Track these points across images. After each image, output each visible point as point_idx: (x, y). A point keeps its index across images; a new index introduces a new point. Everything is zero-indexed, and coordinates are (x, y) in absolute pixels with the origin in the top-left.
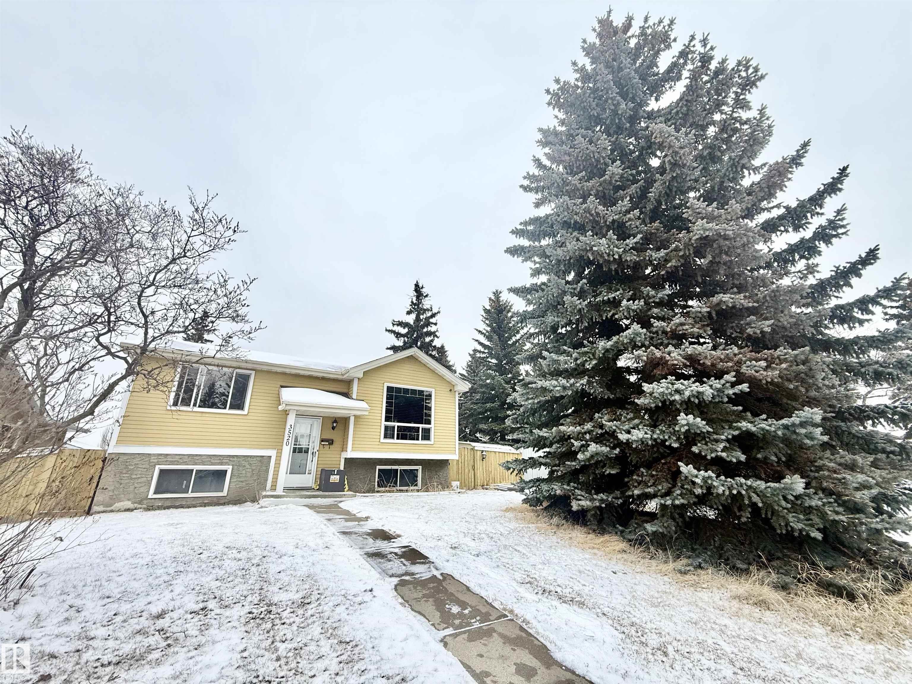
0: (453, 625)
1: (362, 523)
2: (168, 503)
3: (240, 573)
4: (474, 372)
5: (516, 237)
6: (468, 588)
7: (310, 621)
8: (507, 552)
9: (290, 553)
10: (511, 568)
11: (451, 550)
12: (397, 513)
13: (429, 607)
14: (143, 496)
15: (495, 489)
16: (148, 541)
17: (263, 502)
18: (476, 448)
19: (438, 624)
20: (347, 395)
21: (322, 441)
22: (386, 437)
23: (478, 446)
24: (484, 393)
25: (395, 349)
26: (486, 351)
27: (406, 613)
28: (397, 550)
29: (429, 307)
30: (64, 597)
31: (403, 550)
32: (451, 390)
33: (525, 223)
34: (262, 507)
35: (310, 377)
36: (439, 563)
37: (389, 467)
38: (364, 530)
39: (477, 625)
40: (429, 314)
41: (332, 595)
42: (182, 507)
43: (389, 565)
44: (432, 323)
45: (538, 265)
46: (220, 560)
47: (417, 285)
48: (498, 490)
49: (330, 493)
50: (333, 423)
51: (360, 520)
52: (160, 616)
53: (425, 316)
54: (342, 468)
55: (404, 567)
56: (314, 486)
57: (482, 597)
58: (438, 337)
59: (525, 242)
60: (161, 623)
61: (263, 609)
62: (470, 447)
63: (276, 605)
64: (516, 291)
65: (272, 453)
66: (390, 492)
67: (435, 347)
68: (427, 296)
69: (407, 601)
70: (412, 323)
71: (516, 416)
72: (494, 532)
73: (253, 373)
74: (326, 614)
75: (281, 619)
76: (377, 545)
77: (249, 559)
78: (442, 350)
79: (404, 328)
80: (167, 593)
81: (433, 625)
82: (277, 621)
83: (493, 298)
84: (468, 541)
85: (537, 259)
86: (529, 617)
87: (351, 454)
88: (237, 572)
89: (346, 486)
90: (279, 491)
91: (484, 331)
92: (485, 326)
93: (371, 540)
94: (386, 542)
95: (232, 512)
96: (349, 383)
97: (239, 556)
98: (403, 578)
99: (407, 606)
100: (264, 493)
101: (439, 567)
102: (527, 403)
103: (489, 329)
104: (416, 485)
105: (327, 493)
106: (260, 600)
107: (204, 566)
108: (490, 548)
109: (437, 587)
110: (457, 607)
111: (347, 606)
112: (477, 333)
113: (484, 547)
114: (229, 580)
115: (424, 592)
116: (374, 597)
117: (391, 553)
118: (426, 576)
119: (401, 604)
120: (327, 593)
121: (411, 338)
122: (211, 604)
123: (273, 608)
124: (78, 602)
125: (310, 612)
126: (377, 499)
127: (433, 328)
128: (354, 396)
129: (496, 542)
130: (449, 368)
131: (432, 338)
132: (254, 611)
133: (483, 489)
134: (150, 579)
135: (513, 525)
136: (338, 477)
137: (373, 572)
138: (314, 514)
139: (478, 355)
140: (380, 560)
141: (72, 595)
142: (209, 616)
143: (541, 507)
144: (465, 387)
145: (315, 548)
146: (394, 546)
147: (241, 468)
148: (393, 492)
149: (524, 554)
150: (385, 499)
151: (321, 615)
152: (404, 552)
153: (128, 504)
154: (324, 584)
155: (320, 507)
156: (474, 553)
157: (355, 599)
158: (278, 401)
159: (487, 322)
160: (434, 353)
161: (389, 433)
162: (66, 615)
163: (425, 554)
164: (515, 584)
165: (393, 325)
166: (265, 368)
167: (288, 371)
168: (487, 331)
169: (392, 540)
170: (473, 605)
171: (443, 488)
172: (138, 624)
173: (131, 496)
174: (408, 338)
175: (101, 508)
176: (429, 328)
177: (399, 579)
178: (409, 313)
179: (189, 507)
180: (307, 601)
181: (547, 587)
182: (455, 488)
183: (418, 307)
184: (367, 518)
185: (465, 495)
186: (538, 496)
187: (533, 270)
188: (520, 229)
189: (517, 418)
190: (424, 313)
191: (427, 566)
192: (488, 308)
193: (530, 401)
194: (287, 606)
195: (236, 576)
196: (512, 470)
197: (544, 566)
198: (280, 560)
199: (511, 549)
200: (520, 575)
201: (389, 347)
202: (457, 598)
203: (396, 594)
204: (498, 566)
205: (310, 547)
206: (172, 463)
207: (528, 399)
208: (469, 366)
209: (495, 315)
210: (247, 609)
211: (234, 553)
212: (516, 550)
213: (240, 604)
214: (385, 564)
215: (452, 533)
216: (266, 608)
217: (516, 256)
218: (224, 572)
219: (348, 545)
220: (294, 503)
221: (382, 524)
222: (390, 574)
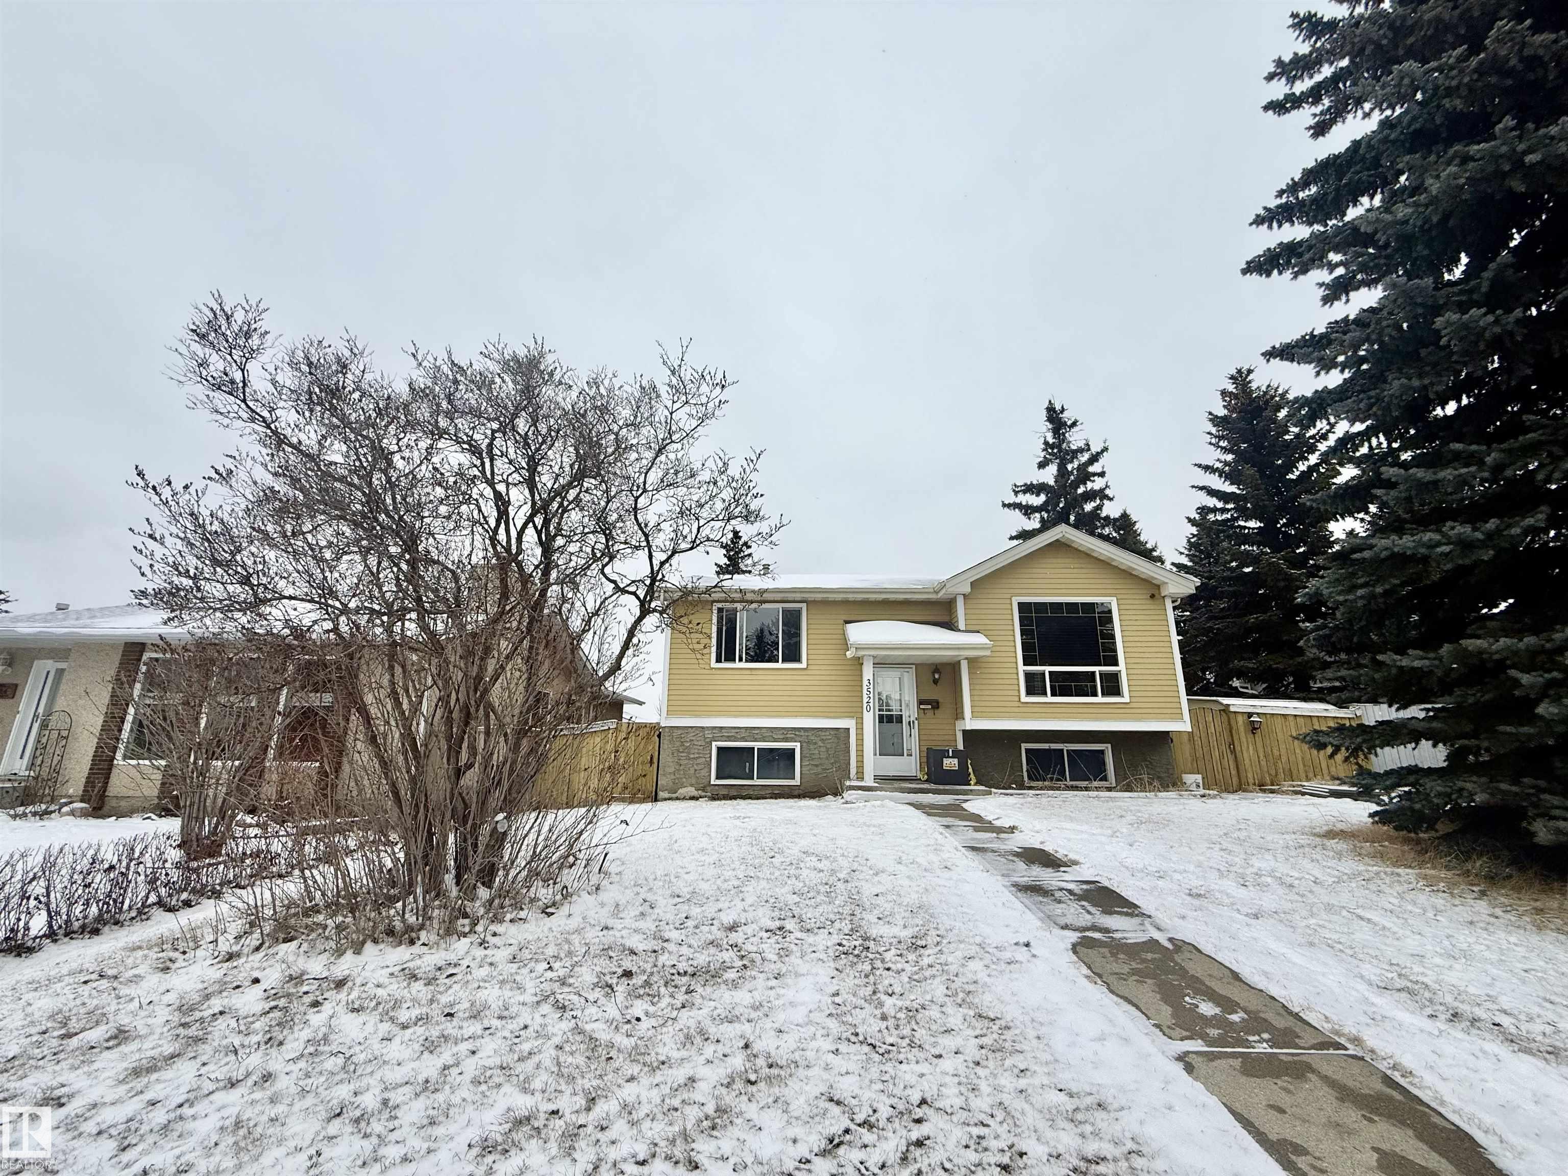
0: (1204, 1037)
1: (1003, 835)
2: (734, 792)
3: (823, 889)
4: (1209, 556)
5: (1270, 227)
6: (1236, 976)
7: (928, 973)
8: (1335, 918)
9: (890, 869)
10: (1350, 952)
11: (1189, 898)
12: (1068, 825)
13: (1147, 992)
14: (705, 781)
15: (1296, 793)
16: (713, 835)
17: (848, 795)
18: (1232, 709)
19: (1169, 1027)
20: (949, 625)
21: (921, 702)
22: (1029, 692)
23: (1237, 704)
24: (1234, 594)
25: (1024, 535)
26: (1230, 506)
27: (1097, 993)
28: (1071, 886)
29: (1081, 444)
30: (638, 889)
31: (1085, 887)
32: (1152, 596)
33: (1294, 188)
34: (847, 803)
35: (886, 603)
36: (1161, 917)
37: (1045, 746)
38: (1008, 848)
39: (1263, 1048)
40: (1085, 457)
41: (961, 942)
42: (750, 798)
43: (1058, 909)
44: (1094, 474)
45: (1340, 271)
46: (797, 868)
47: (1051, 410)
48: (1303, 794)
49: (947, 787)
50: (934, 673)
51: (1000, 830)
52: (732, 928)
53: (1076, 464)
54: (961, 746)
55: (1088, 917)
56: (920, 776)
57: (1273, 998)
58: (1111, 499)
59: (1298, 232)
60: (735, 937)
61: (855, 943)
62: (1216, 707)
63: (874, 940)
64: (1285, 353)
65: (850, 723)
66: (1052, 789)
67: (1107, 518)
68: (1074, 424)
69: (1100, 976)
70: (1052, 482)
71: (1326, 631)
72: (1296, 875)
73: (804, 606)
74: (953, 969)
75: (883, 961)
76: (1034, 873)
77: (833, 872)
78: (1125, 523)
79: (1038, 495)
80: (737, 901)
81: (1157, 1026)
82: (878, 964)
83: (1231, 388)
84: (1230, 885)
85: (1334, 257)
86: (1408, 1061)
87: (971, 723)
88: (820, 887)
89: (972, 776)
90: (869, 781)
91: (1218, 465)
92: (1218, 454)
93: (1021, 865)
94: (1050, 870)
95: (808, 807)
96: (949, 605)
97: (820, 866)
98: (1088, 934)
99: (1099, 982)
100: (848, 783)
101: (1163, 925)
102: (1351, 597)
103: (1230, 457)
104: (1105, 779)
105: (941, 787)
106: (852, 930)
107: (777, 873)
108: (1289, 905)
109: (1160, 960)
110: (1210, 1004)
111: (986, 962)
112: (1200, 472)
113: (1268, 902)
114: (809, 895)
115: (1134, 965)
116: (1034, 956)
117: (1061, 889)
118: (1141, 937)
119: (1087, 977)
120: (951, 936)
121: (1054, 509)
122: (790, 925)
123: (871, 944)
124: (650, 897)
125: (926, 961)
126: (1029, 799)
127: (1097, 484)
128: (962, 626)
129: (1303, 896)
130: (1147, 554)
131: (1098, 501)
132: (844, 942)
133: (1264, 791)
134: (719, 882)
135: (1349, 865)
136: (956, 761)
137: (1029, 915)
138: (924, 816)
139: (1211, 517)
140: (1041, 898)
141: (645, 888)
142: (788, 939)
143: (1434, 834)
144: (1188, 585)
145: (928, 867)
146: (1067, 879)
147: (812, 747)
148: (1058, 789)
149: (1384, 928)
150: (1044, 800)
151: (946, 968)
152: (1087, 890)
153: (692, 791)
154: (946, 922)
155: (933, 806)
156: (1245, 910)
157: (998, 954)
158: (846, 646)
159: (1224, 444)
160: (1107, 531)
161: (1034, 685)
162: (641, 909)
163: (1131, 899)
164: (1362, 987)
165: (1016, 493)
166: (819, 596)
167: (851, 597)
168: (1226, 463)
169: (1062, 869)
170: (1252, 1007)
171: (1165, 787)
172: (710, 932)
173: (694, 782)
174: (1048, 511)
175: (666, 795)
176: (1089, 485)
177: (1080, 935)
178: (1042, 465)
179: (758, 799)
180: (920, 943)
181: (1464, 1008)
182: (1193, 787)
183: (1060, 451)
184: (1012, 829)
185: (1218, 801)
186: (1417, 806)
187: (1327, 286)
188: (1278, 207)
189: (1329, 637)
190: (1073, 458)
191: (1136, 921)
192: (1222, 412)
193: (1360, 592)
194: (891, 944)
195: (818, 893)
196: (1329, 750)
197: (1451, 962)
198: (876, 879)
199: (1344, 913)
200: (1378, 971)
201: (1014, 534)
202: (1207, 986)
203: (1075, 958)
204: (1311, 944)
205: (920, 865)
206: (729, 739)
207: (1354, 587)
208: (1191, 545)
209: (1242, 425)
210: (836, 939)
211: (812, 861)
212: (1361, 918)
213: (826, 931)
214: (1051, 907)
215: (1192, 868)
216: (860, 941)
217: (1275, 272)
218: (801, 884)
219: (981, 867)
220: (891, 799)
221: (1041, 839)
222: (1062, 923)
